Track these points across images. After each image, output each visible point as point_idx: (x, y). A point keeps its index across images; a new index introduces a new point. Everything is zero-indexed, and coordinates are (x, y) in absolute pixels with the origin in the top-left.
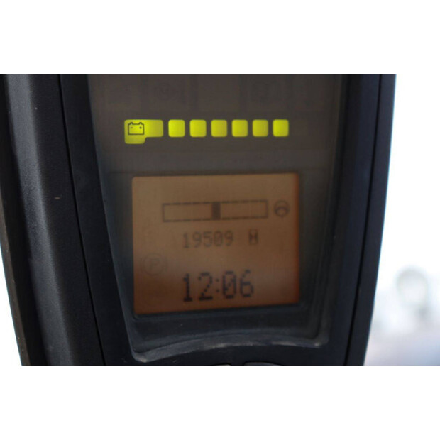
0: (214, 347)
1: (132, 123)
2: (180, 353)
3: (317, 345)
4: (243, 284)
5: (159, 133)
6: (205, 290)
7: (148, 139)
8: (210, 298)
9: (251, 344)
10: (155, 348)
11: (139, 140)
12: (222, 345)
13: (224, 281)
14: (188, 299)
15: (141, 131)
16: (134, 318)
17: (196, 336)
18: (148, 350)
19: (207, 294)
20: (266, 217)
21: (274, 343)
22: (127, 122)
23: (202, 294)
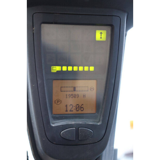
0: (71, 123)
1: (53, 67)
2: (63, 124)
3: (99, 124)
4: (81, 108)
5: (60, 70)
6: (71, 109)
7: (57, 71)
8: (72, 111)
9: (81, 123)
10: (57, 123)
11: (55, 71)
12: (73, 123)
13: (76, 107)
14: (67, 111)
15: (55, 69)
16: (52, 115)
17: (68, 120)
18: (55, 123)
19: (71, 110)
20: (88, 91)
21: (87, 123)
22: (52, 67)
23: (70, 110)
